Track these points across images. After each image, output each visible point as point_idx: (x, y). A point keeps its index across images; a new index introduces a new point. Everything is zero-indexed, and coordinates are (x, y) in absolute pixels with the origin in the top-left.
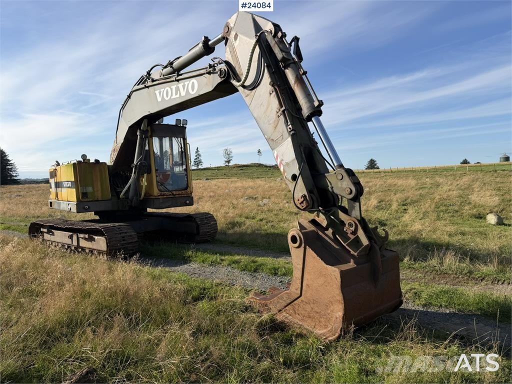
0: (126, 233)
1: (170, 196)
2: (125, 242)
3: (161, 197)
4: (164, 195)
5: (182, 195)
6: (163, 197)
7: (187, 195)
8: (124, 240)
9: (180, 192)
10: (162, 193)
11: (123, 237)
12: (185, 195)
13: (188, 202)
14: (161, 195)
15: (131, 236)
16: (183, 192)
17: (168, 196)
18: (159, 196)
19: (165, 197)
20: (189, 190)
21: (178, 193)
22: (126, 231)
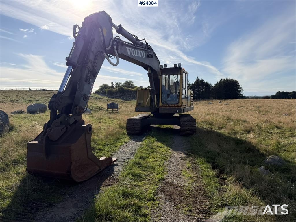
0: (136, 122)
1: (168, 107)
2: (134, 126)
3: (162, 107)
4: (164, 106)
5: (175, 107)
6: (163, 107)
7: (178, 107)
8: (133, 125)
9: (174, 105)
10: (164, 105)
11: (134, 124)
12: (177, 107)
13: (177, 111)
14: (162, 106)
15: (138, 124)
16: (176, 105)
17: (166, 107)
18: (161, 106)
19: (165, 107)
20: (179, 104)
21: (172, 105)
22: (136, 121)
